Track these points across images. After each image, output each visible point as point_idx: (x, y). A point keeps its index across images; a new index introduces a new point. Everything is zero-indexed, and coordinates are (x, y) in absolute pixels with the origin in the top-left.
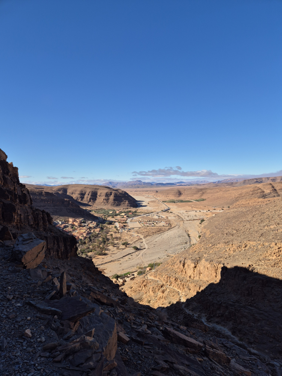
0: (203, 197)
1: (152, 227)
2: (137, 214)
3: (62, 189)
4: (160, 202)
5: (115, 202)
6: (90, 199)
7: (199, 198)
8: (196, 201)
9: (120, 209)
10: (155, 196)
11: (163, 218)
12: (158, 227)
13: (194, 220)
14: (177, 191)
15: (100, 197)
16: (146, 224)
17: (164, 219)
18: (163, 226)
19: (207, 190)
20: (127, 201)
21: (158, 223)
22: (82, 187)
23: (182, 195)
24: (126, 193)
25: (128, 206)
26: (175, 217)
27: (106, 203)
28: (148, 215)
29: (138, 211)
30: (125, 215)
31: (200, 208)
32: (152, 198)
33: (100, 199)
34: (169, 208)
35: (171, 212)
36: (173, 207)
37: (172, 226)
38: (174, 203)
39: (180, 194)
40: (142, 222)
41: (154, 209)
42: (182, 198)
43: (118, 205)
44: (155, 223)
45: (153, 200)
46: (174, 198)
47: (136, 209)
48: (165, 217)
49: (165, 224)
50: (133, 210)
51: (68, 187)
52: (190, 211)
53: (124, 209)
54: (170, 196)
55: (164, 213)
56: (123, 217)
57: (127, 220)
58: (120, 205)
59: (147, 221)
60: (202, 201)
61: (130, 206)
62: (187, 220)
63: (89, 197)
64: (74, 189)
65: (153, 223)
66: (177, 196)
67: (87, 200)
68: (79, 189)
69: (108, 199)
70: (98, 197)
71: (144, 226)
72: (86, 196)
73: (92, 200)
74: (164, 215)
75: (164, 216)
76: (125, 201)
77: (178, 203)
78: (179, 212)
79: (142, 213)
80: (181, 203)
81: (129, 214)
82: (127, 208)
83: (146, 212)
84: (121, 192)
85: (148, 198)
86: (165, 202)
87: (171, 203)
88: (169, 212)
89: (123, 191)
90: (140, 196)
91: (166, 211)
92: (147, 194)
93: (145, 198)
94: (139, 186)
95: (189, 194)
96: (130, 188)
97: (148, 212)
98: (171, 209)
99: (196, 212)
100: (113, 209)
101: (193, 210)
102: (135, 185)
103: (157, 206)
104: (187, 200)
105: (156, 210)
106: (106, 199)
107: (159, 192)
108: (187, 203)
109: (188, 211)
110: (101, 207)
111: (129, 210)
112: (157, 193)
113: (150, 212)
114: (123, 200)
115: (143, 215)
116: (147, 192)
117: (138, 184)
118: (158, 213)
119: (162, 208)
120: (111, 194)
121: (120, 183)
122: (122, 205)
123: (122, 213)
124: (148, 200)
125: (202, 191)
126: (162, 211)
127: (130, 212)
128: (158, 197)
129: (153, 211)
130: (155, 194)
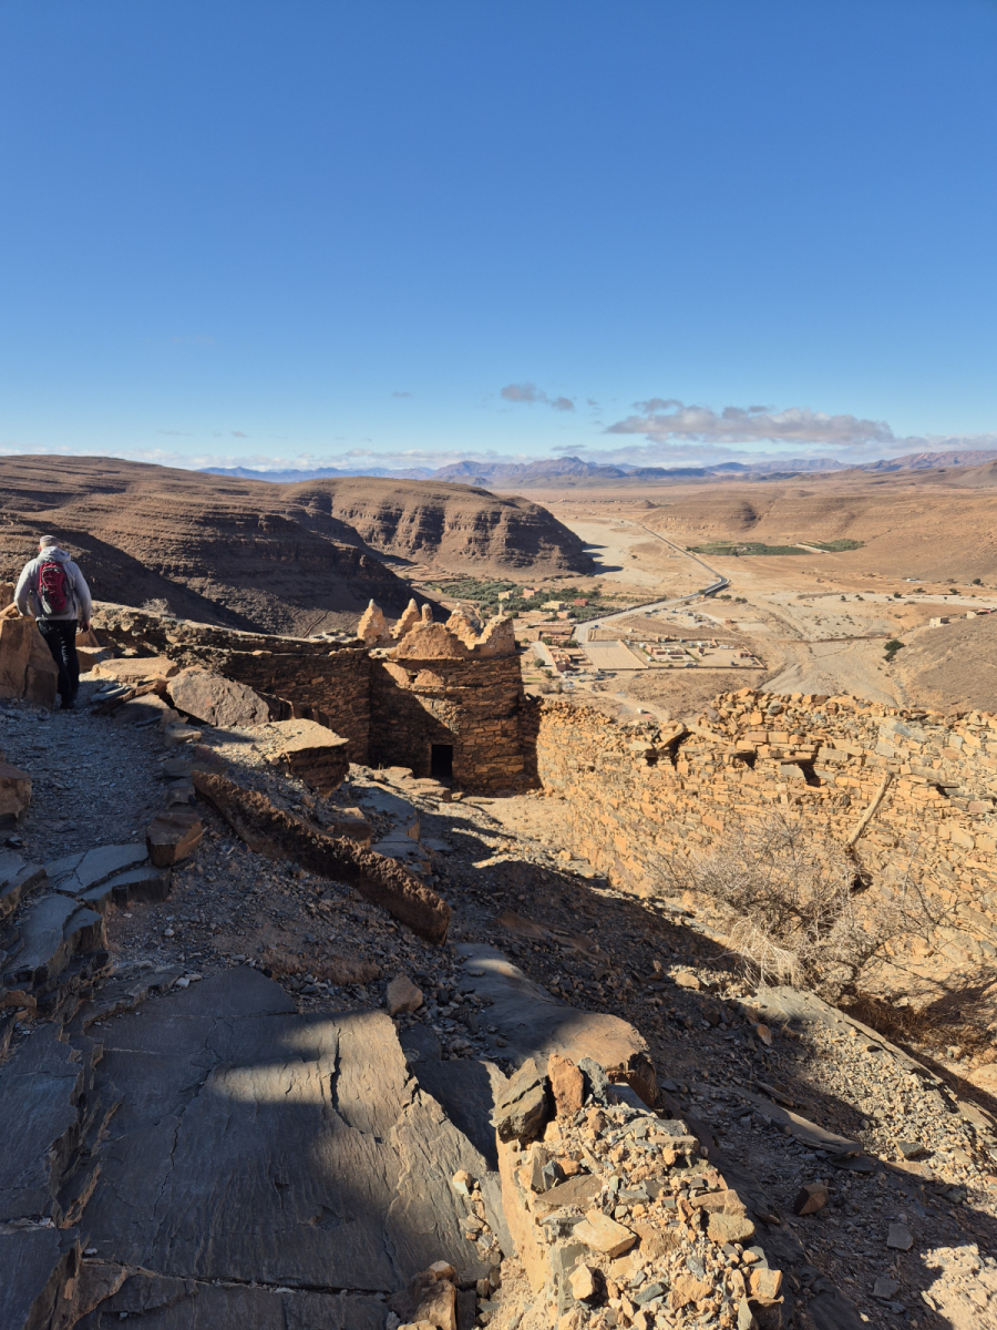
0: (852, 534)
1: (690, 671)
2: (607, 604)
3: (313, 494)
4: (678, 553)
5: (513, 553)
6: (419, 537)
7: (834, 538)
8: (820, 547)
9: (531, 578)
10: (648, 526)
11: (716, 628)
12: (714, 671)
13: (850, 638)
14: (738, 506)
15: (455, 531)
16: (659, 653)
17: (722, 632)
18: (734, 666)
19: (862, 505)
20: (557, 547)
21: (707, 650)
22: (388, 488)
23: (759, 523)
24: (545, 515)
25: (560, 567)
26: (764, 621)
27: (478, 555)
28: (650, 609)
29: (604, 592)
30: (562, 608)
31: (855, 583)
32: (639, 533)
33: (456, 539)
34: (724, 580)
35: (738, 600)
36: (739, 575)
37: (772, 669)
38: (733, 558)
39: (750, 517)
40: (641, 645)
41: (666, 583)
42: (758, 534)
43: (524, 563)
44: (694, 652)
45: (644, 539)
46: (727, 534)
47: (590, 579)
48: (724, 620)
49: (738, 656)
50: (584, 584)
51: (334, 488)
52: (815, 596)
53: (546, 579)
54: (711, 525)
55: (710, 601)
56: (554, 619)
57: (573, 632)
58: (531, 563)
59: (660, 640)
60: (849, 548)
61: (570, 568)
62: (822, 641)
63: (415, 528)
64: (357, 495)
65: (688, 653)
66: (741, 525)
67: (408, 542)
68: (377, 497)
69: (487, 539)
70: (447, 529)
71: (654, 664)
72: (402, 526)
73: (427, 541)
74: (715, 612)
75: (718, 615)
76: (551, 549)
77: (752, 558)
78: (771, 598)
79: (623, 599)
80: (763, 557)
81: (573, 603)
82: (559, 577)
83: (638, 596)
84: (528, 512)
85: (623, 531)
86: (697, 550)
87: (722, 557)
88: (733, 598)
89: (532, 507)
90: (588, 521)
91: (719, 594)
92: (614, 515)
93: (613, 533)
94: (574, 479)
95: (787, 518)
96: (541, 486)
97: (645, 597)
98: (733, 587)
99: (844, 599)
100: (507, 581)
101: (826, 589)
102: (559, 474)
103: (672, 569)
104: (781, 542)
105: (674, 588)
106: (476, 540)
107: (659, 506)
108: (785, 557)
109: (806, 593)
110: (462, 570)
111: (570, 587)
112: (654, 510)
113: (656, 598)
114: (542, 545)
115: (630, 609)
116: (611, 506)
117: (570, 470)
118: (687, 603)
119: (697, 580)
120: (497, 521)
121: (502, 467)
122: (539, 564)
123: (547, 600)
124: (628, 541)
125: (842, 507)
126: (702, 592)
127: (575, 597)
128: (665, 530)
129: (662, 591)
130: (646, 514)
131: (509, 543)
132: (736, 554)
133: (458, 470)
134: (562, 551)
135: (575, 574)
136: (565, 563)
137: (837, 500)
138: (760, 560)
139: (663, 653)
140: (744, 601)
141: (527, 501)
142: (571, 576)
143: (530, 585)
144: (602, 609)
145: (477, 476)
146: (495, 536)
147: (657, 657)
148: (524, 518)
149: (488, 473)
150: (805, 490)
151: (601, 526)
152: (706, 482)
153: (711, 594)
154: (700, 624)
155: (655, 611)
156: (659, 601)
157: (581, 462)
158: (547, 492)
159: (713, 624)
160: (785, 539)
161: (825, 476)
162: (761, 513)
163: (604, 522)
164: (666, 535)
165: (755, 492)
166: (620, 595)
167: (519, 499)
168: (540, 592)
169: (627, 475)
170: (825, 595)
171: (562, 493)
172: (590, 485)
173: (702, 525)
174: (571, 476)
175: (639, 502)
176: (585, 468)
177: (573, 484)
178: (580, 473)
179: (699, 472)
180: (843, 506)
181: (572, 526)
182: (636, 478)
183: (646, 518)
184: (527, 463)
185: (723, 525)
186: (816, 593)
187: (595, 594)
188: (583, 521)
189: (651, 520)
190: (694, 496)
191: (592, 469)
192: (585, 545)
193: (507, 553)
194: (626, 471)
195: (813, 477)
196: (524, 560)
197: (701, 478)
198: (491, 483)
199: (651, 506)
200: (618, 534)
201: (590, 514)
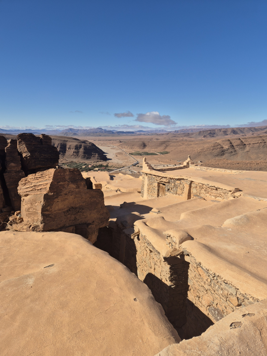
0: (167, 150)
2: (110, 168)
4: (127, 155)
5: (86, 156)
6: (60, 151)
7: (163, 151)
8: (160, 153)
9: (90, 162)
10: (120, 147)
14: (141, 143)
15: (70, 150)
19: (169, 143)
23: (147, 147)
24: (93, 145)
27: (76, 156)
28: (120, 169)
29: (109, 165)
30: (98, 170)
31: (166, 162)
32: (118, 149)
33: (70, 152)
34: (138, 162)
35: (141, 167)
36: (141, 160)
39: (144, 145)
41: (124, 163)
42: (146, 150)
43: (88, 158)
45: (119, 151)
46: (139, 150)
47: (106, 162)
48: (137, 172)
50: (104, 163)
53: (94, 162)
55: (134, 167)
58: (90, 158)
60: (166, 153)
61: (100, 159)
66: (142, 148)
69: (78, 152)
70: (67, 149)
73: (62, 153)
76: (95, 154)
77: (145, 156)
79: (114, 167)
80: (147, 156)
82: (98, 162)
83: (118, 166)
85: (114, 149)
86: (132, 154)
87: (138, 156)
89: (90, 143)
90: (105, 146)
92: (111, 144)
93: (111, 149)
94: (101, 134)
95: (153, 146)
96: (92, 136)
98: (140, 163)
99: (164, 166)
100: (84, 163)
101: (160, 164)
102: (96, 132)
103: (126, 159)
104: (151, 152)
105: (126, 164)
106: (75, 152)
107: (123, 142)
108: (152, 156)
109: (156, 165)
110: (72, 160)
111: (101, 164)
112: (121, 143)
114: (93, 153)
115: (116, 169)
116: (111, 142)
117: (100, 131)
118: (129, 168)
119: (131, 162)
120: (81, 147)
121: (80, 130)
122: (92, 158)
123: (95, 168)
124: (115, 151)
126: (133, 165)
127: (102, 167)
128: (124, 149)
129: (123, 165)
130: (120, 144)
131: (84, 153)
132: (141, 155)
133: (68, 131)
134: (98, 155)
135: (102, 161)
136: (99, 158)
141: (88, 141)
142: (101, 161)
143: (90, 164)
144: (109, 170)
145: (74, 132)
146: (81, 151)
148: (88, 146)
149: (77, 132)
150: (158, 138)
151: (108, 147)
152: (134, 135)
153: (135, 165)
154: (132, 173)
155: (122, 170)
156: (123, 167)
157: (102, 129)
158: (94, 138)
159: (135, 173)
161: (163, 134)
162: (147, 145)
163: (109, 146)
165: (146, 139)
167: (86, 141)
168: (93, 166)
171: (97, 138)
172: (105, 136)
173: (133, 147)
175: (118, 141)
176: (104, 131)
178: (102, 132)
179: (133, 132)
180: (165, 143)
181: (100, 147)
182: (117, 134)
184: (88, 129)
185: (138, 148)
186: (158, 165)
187: (107, 166)
188: (103, 146)
190: (131, 139)
191: (106, 131)
192: (104, 153)
193: (84, 155)
194: (114, 132)
195: (160, 135)
196: (89, 157)
198: (78, 135)
199: (121, 142)
200: (112, 150)
201: (105, 144)
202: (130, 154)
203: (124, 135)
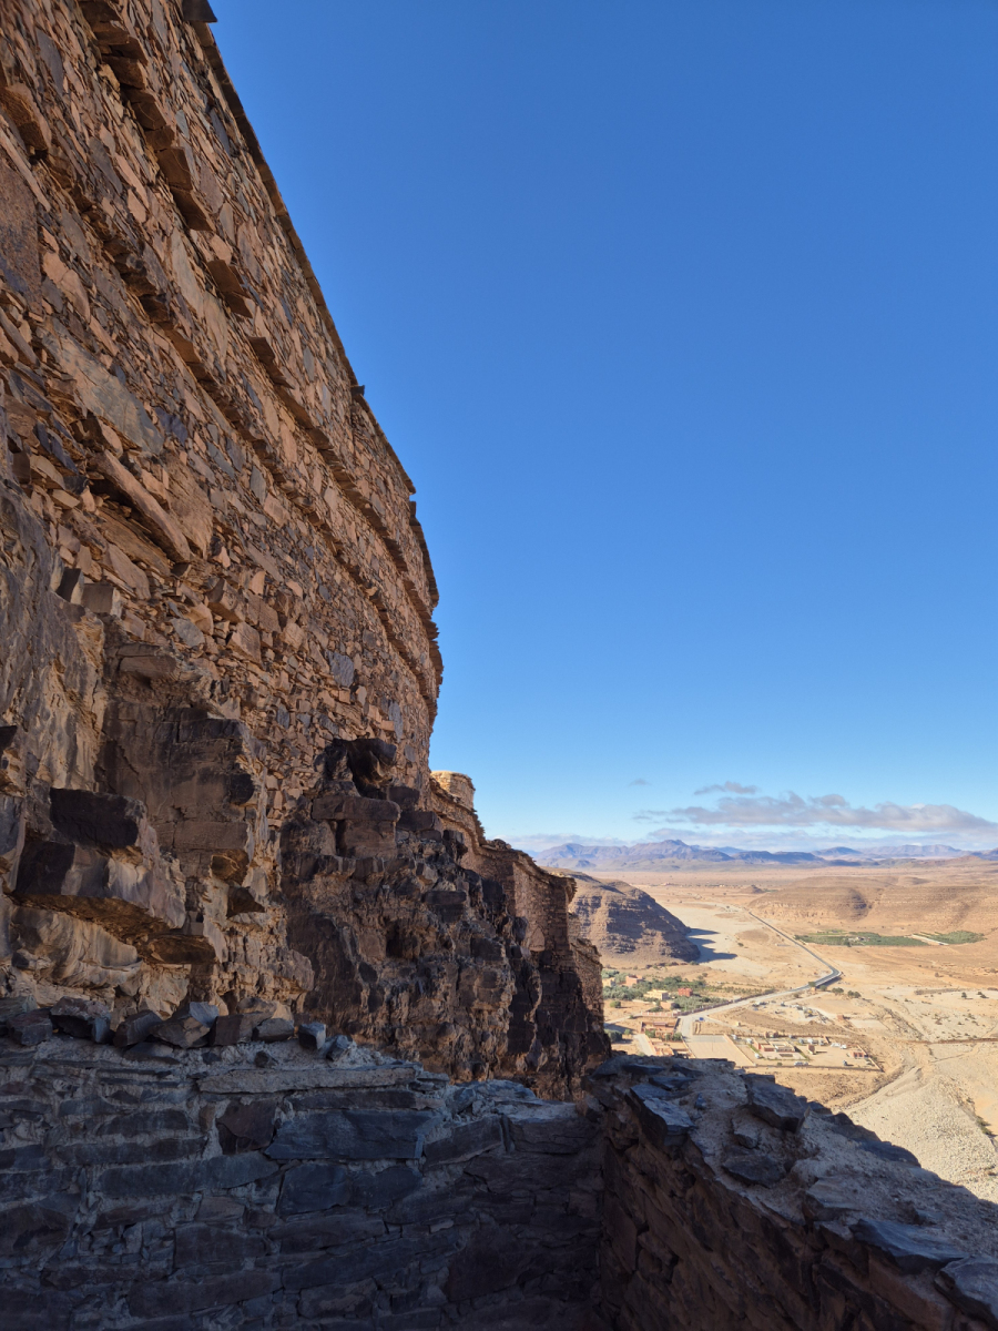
0: (971, 924)
1: (800, 1070)
2: (712, 995)
4: (787, 941)
5: (615, 938)
7: (951, 929)
8: (938, 939)
9: (633, 965)
10: (755, 911)
11: (828, 1024)
12: (826, 1072)
13: (972, 1040)
14: (845, 893)
16: (767, 1050)
17: (834, 1029)
18: (848, 1066)
19: (976, 894)
20: (659, 933)
21: (817, 1048)
23: (871, 912)
24: (646, 899)
25: (663, 954)
26: (879, 1018)
28: (758, 1001)
29: (709, 981)
30: (665, 997)
31: (976, 979)
32: (746, 920)
34: (835, 971)
35: (851, 994)
36: (853, 967)
37: (889, 1071)
38: (845, 948)
39: (860, 905)
40: (749, 1040)
41: (774, 974)
42: (871, 923)
43: (626, 949)
44: (805, 1049)
45: (752, 926)
46: (838, 922)
47: (695, 967)
48: (836, 1016)
49: (852, 1056)
50: (689, 972)
52: (934, 992)
53: (649, 966)
54: (820, 913)
55: (821, 994)
56: (658, 1009)
57: (677, 1024)
58: (633, 949)
59: (768, 1036)
60: (968, 940)
61: (674, 955)
62: (943, 1042)
65: (797, 1050)
66: (851, 913)
69: (588, 924)
71: (762, 1062)
74: (828, 1008)
75: (829, 1010)
76: (653, 935)
77: (865, 948)
78: (886, 993)
79: (729, 990)
80: (876, 947)
81: (677, 993)
82: (663, 965)
83: (746, 988)
84: (629, 896)
86: (806, 938)
87: (832, 947)
88: (846, 992)
89: (634, 891)
90: (693, 905)
91: (830, 987)
92: (719, 899)
93: (719, 919)
94: (678, 862)
95: (899, 906)
96: (644, 869)
97: (752, 988)
98: (845, 979)
99: (964, 996)
100: (609, 967)
101: (942, 984)
102: (662, 856)
103: (780, 958)
104: (896, 932)
105: (783, 979)
107: (767, 890)
108: (900, 948)
109: (923, 988)
111: (674, 975)
112: (760, 896)
113: (764, 990)
114: (644, 931)
115: (739, 1000)
116: (716, 890)
117: (674, 853)
118: (797, 996)
119: (807, 971)
120: (598, 905)
121: (605, 849)
122: (641, 950)
123: (650, 989)
124: (734, 927)
125: (954, 897)
126: (812, 984)
127: (679, 986)
128: (772, 917)
129: (771, 981)
130: (752, 899)
131: (610, 928)
132: (848, 944)
133: (561, 853)
134: (665, 936)
135: (679, 961)
136: (669, 950)
137: (949, 889)
138: (874, 951)
139: (771, 1050)
140: (857, 995)
141: (628, 885)
142: (675, 964)
143: (633, 973)
144: (707, 1000)
145: (580, 858)
146: (596, 920)
147: (765, 1054)
148: (624, 903)
149: (591, 856)
150: (918, 877)
151: (707, 911)
152: (814, 867)
153: (823, 986)
154: (810, 1019)
155: (763, 1004)
156: (767, 993)
157: (684, 845)
158: (650, 875)
159: (825, 1019)
160: (899, 929)
161: (939, 863)
162: (871, 901)
163: (708, 907)
164: (773, 921)
165: (865, 879)
166: (726, 986)
167: (620, 883)
168: (643, 980)
169: (732, 858)
170: (944, 991)
171: (666, 876)
172: (695, 868)
174: (675, 858)
175: (745, 887)
176: (689, 851)
177: (677, 867)
178: (684, 855)
179: (806, 856)
180: (957, 896)
181: (674, 910)
182: (742, 861)
183: (752, 904)
184: (629, 846)
185: (833, 913)
186: (934, 988)
187: (701, 984)
188: (687, 905)
189: (757, 906)
190: (802, 881)
191: (696, 851)
192: (690, 931)
193: (609, 938)
194: (731, 854)
195: (927, 864)
196: (626, 946)
197: (809, 863)
198: (595, 865)
199: (757, 891)
200: (725, 920)
201: (694, 898)
202: (798, 938)
203: (771, 867)
